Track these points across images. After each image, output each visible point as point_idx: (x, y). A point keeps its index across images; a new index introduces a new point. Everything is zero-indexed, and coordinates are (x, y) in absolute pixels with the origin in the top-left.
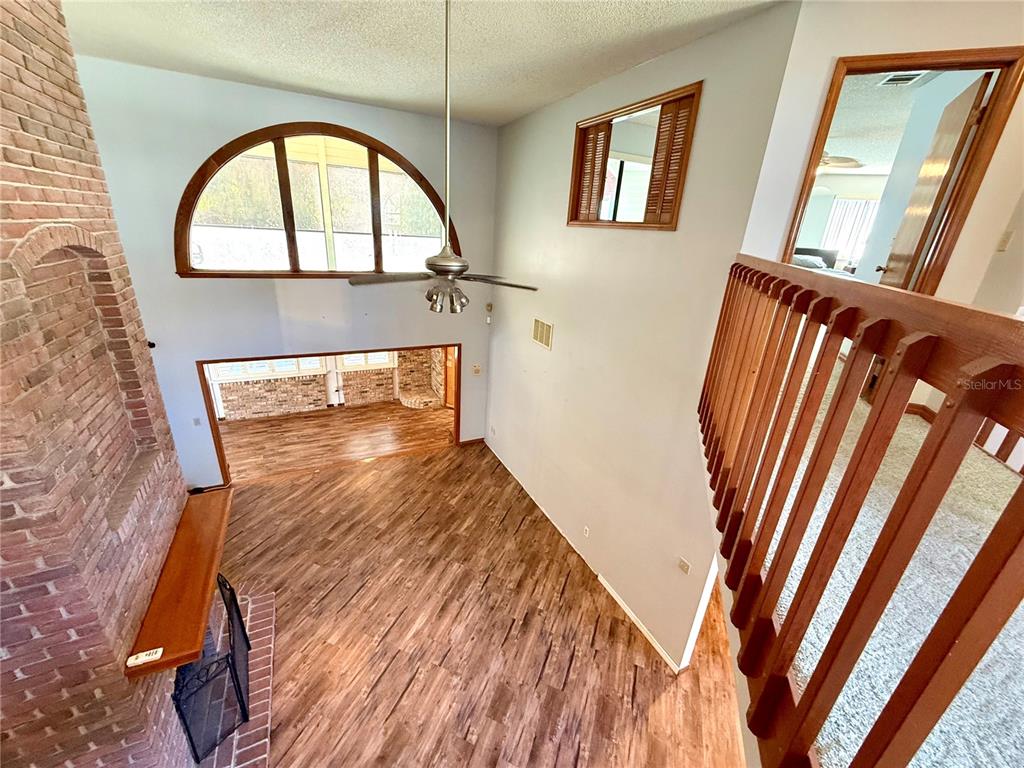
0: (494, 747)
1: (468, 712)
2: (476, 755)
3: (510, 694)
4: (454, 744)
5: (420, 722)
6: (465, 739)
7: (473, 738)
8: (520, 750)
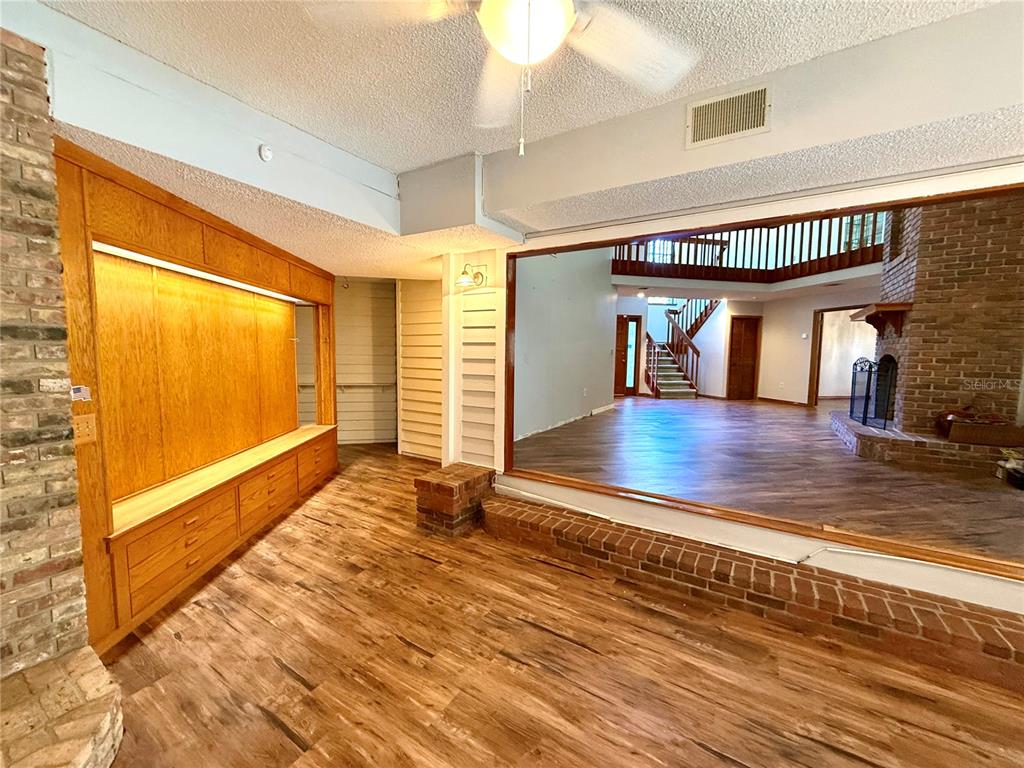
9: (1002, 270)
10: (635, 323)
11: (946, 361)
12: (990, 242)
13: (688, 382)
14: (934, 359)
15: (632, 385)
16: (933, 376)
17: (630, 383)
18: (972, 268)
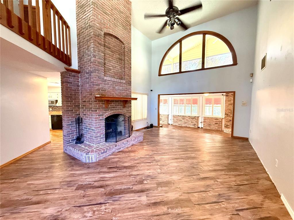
0: (147, 189)
1: (152, 177)
2: (141, 185)
3: (171, 186)
4: (140, 178)
5: (140, 169)
6: (143, 180)
7: (145, 182)
8: (153, 198)
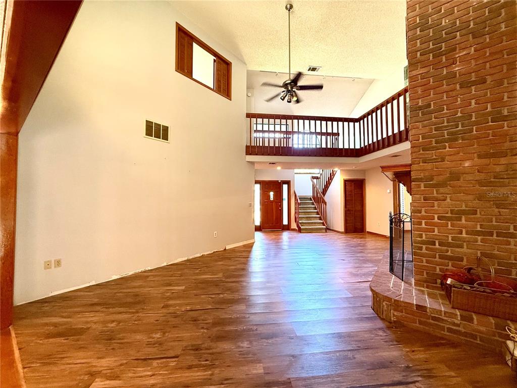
9: (490, 128)
10: (287, 185)
11: (448, 219)
12: (473, 102)
13: (322, 221)
14: (436, 216)
15: (287, 224)
16: (436, 232)
17: (285, 222)
18: (460, 128)
